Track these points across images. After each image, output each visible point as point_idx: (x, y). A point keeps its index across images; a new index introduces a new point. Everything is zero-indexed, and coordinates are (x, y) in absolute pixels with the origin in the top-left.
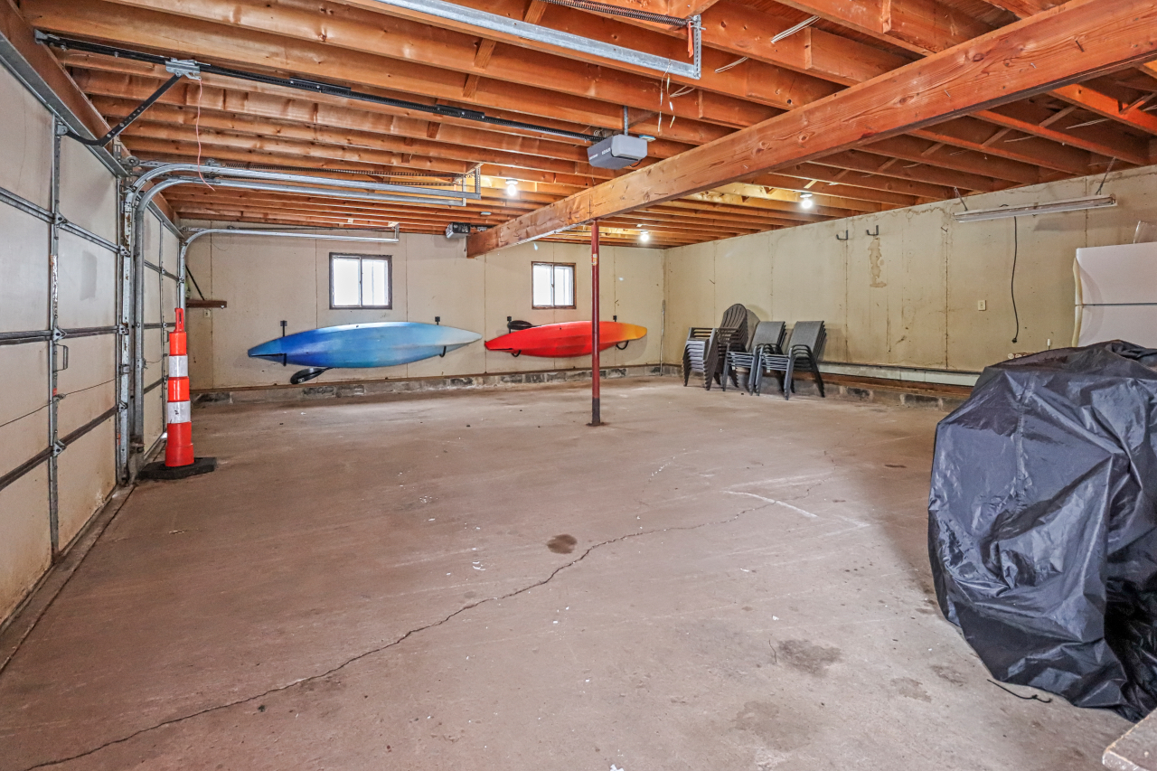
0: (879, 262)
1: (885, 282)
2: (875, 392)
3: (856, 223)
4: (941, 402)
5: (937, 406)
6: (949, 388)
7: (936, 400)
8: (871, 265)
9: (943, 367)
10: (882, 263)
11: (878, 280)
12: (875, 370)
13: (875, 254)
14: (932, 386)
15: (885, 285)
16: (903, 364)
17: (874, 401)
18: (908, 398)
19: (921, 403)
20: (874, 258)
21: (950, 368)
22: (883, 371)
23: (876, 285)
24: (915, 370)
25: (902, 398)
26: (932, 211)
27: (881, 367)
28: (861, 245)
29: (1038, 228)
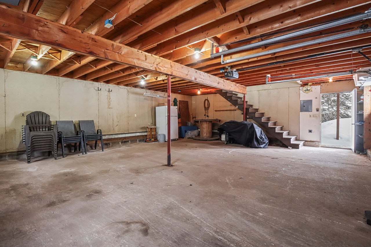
0: (110, 101)
1: (112, 107)
2: (112, 143)
3: (102, 85)
4: (130, 142)
5: (129, 143)
6: (129, 138)
7: (129, 141)
8: (107, 101)
9: (127, 132)
10: (111, 101)
11: (110, 107)
12: (111, 136)
13: (109, 98)
14: (125, 138)
15: (112, 108)
16: (117, 133)
17: (112, 146)
18: (122, 142)
19: (125, 143)
20: (108, 99)
21: (129, 132)
22: (114, 136)
23: (109, 108)
24: (122, 134)
25: (120, 143)
26: (124, 89)
27: (112, 135)
28: (104, 93)
29: (145, 99)
